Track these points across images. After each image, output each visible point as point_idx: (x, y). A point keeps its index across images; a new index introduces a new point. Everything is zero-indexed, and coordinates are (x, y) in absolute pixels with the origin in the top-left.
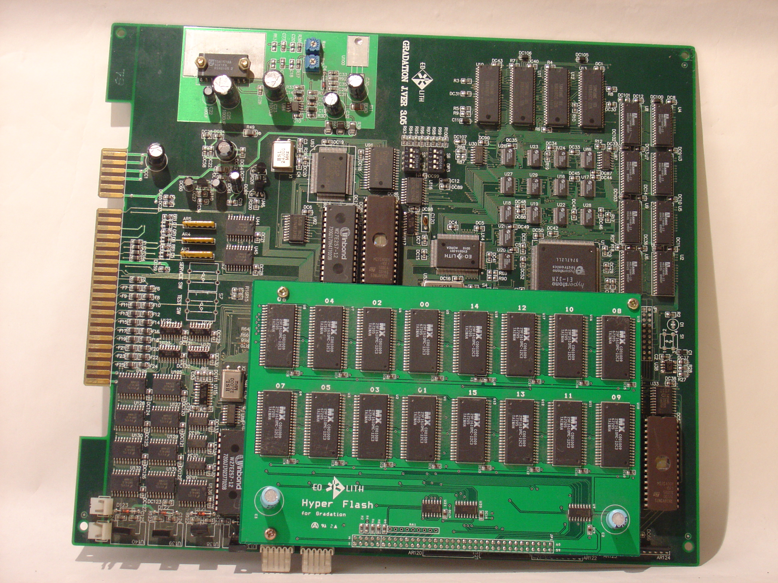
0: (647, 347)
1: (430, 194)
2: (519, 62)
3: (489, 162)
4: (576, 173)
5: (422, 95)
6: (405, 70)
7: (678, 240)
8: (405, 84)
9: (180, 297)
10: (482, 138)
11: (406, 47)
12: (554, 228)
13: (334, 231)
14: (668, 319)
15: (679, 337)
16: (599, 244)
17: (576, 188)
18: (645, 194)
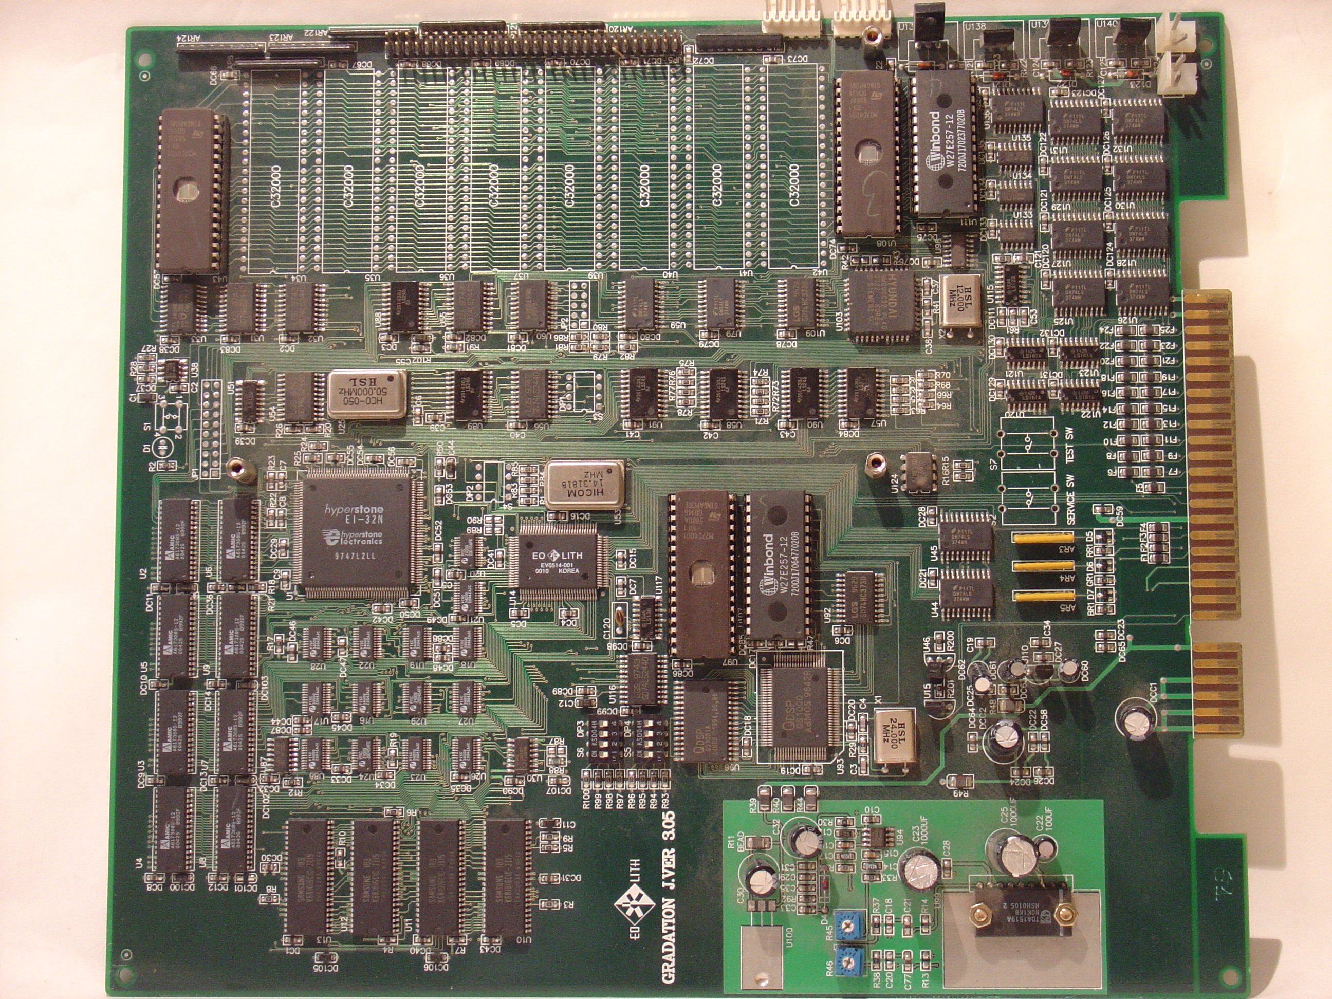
0: (211, 405)
1: (614, 675)
2: (448, 949)
3: (503, 743)
4: (339, 727)
5: (633, 872)
6: (668, 922)
7: (149, 606)
8: (668, 893)
9: (1069, 459)
10: (518, 791)
11: (669, 972)
12: (380, 620)
13: (790, 589)
14: (172, 458)
15: (152, 426)
16: (296, 593)
17: (338, 699)
18: (208, 693)
